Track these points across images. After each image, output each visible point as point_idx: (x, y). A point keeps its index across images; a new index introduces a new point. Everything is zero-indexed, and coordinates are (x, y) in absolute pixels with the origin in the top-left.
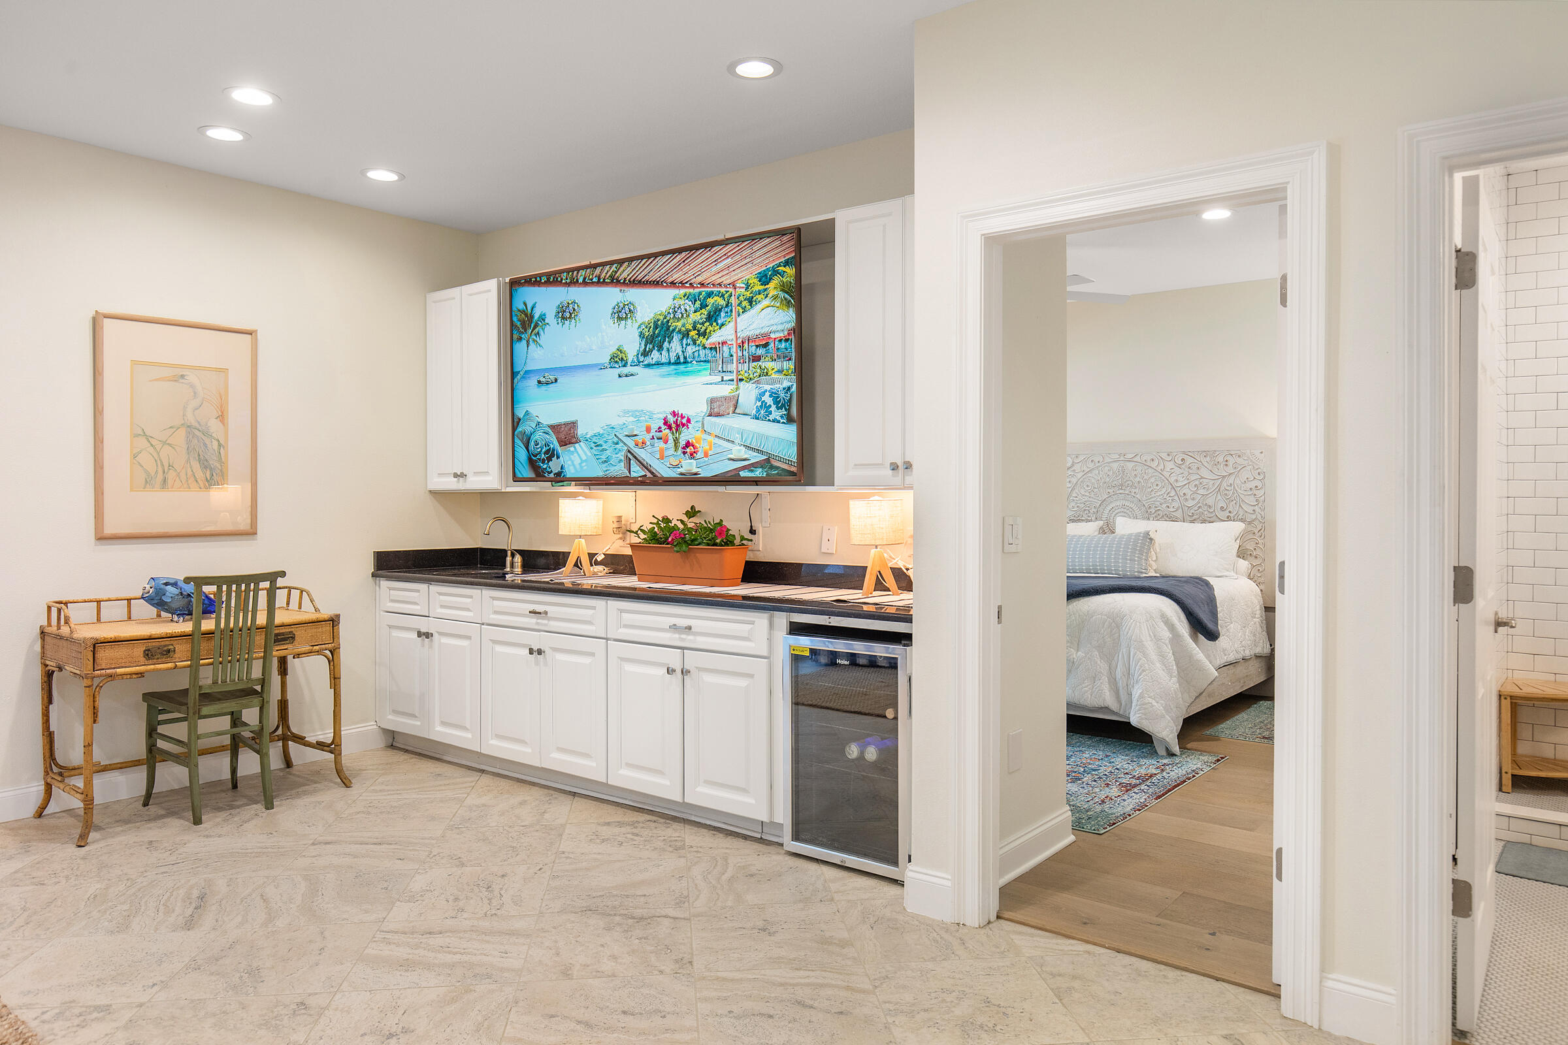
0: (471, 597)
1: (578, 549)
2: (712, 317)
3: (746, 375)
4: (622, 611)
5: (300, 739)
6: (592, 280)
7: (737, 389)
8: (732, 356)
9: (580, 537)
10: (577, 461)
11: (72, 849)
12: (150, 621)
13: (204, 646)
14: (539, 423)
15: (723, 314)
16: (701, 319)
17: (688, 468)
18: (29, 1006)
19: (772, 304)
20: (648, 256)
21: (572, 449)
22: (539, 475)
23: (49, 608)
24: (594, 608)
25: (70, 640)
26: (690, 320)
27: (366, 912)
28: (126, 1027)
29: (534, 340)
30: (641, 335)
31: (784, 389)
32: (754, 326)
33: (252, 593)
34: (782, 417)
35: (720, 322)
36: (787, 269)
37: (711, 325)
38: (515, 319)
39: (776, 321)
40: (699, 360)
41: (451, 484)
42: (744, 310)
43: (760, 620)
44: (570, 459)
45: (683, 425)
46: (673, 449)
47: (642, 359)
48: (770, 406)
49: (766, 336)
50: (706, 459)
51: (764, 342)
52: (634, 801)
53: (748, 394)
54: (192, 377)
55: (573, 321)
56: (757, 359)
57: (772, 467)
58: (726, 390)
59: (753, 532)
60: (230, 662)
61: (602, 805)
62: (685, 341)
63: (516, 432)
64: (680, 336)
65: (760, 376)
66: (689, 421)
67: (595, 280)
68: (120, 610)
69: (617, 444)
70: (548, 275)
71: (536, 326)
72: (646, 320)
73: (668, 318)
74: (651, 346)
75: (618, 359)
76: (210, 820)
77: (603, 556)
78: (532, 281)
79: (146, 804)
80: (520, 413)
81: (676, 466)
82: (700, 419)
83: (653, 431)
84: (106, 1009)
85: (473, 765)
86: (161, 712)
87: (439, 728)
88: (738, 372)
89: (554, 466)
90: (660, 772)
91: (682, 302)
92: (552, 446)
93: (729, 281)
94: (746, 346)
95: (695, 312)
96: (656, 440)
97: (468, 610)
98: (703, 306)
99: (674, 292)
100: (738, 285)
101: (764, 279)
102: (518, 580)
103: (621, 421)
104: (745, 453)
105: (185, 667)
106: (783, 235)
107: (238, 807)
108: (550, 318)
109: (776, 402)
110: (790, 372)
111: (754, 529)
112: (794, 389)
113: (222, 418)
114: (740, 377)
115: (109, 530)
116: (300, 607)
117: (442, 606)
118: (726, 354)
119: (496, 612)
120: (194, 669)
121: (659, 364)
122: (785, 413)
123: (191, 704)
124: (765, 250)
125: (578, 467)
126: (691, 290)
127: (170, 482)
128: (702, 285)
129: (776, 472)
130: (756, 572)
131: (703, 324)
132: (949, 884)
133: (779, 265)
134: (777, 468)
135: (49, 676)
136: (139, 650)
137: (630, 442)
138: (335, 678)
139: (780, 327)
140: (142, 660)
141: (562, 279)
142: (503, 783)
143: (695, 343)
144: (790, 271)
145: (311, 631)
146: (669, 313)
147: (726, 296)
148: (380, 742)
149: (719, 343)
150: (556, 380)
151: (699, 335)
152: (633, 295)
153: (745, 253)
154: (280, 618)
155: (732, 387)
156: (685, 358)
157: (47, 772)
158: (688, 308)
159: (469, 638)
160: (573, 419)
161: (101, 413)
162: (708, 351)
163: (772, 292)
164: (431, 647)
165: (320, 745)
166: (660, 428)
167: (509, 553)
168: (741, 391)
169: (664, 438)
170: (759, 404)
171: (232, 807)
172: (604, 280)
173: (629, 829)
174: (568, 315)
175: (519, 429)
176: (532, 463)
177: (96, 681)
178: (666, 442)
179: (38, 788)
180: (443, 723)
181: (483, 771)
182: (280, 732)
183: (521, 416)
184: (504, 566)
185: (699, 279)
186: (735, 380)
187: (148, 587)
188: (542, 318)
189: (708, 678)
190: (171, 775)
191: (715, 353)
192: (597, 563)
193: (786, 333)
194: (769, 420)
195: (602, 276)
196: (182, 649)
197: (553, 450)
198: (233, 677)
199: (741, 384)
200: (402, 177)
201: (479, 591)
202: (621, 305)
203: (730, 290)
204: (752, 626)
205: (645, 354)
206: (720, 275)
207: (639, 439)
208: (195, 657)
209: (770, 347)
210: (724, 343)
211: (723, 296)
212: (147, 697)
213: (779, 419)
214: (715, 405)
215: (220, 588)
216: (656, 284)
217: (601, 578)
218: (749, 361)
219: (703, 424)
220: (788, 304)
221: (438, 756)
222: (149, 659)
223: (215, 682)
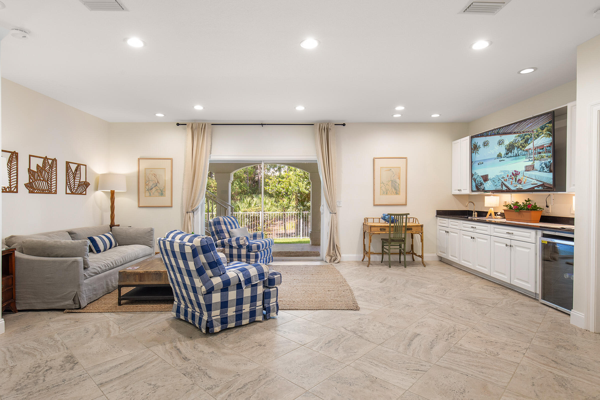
0: (458, 223)
1: (492, 211)
2: (526, 142)
3: (537, 158)
4: (495, 228)
5: (415, 254)
6: (492, 134)
7: (534, 163)
8: (532, 153)
9: (492, 207)
10: (488, 186)
11: (366, 267)
12: (384, 223)
13: (392, 229)
14: (478, 175)
15: (529, 140)
16: (523, 142)
17: (519, 187)
18: (352, 287)
19: (545, 136)
20: (508, 126)
21: (487, 182)
22: (478, 189)
23: (364, 219)
24: (487, 227)
25: (367, 225)
26: (520, 143)
27: (415, 288)
28: (365, 293)
29: (477, 152)
30: (506, 149)
31: (549, 162)
32: (539, 143)
33: (402, 219)
35: (529, 143)
36: (549, 125)
37: (526, 144)
38: (472, 147)
39: (546, 141)
40: (522, 155)
41: (457, 193)
42: (536, 138)
43: (533, 232)
44: (486, 185)
45: (518, 174)
46: (515, 182)
47: (506, 155)
48: (544, 167)
49: (543, 146)
50: (524, 184)
51: (542, 147)
52: (499, 283)
53: (537, 164)
54: (392, 170)
55: (487, 146)
56: (540, 153)
57: (545, 186)
58: (530, 163)
59: (547, 206)
60: (397, 233)
61: (489, 282)
62: (518, 150)
63: (472, 178)
64: (517, 148)
65: (541, 158)
66: (519, 173)
67: (493, 134)
68: (378, 220)
69: (499, 180)
70: (481, 134)
71: (478, 148)
72: (507, 144)
73: (513, 143)
74: (508, 152)
75: (499, 156)
76: (392, 267)
77: (500, 213)
78: (477, 136)
79: (382, 262)
80: (473, 173)
81: (516, 186)
82: (523, 172)
83: (509, 176)
84: (363, 290)
85: (459, 268)
86: (384, 243)
87: (450, 257)
88: (534, 157)
89: (482, 187)
90: (504, 274)
91: (517, 138)
92: (482, 182)
93: (531, 130)
94: (536, 149)
95: (521, 140)
96: (510, 179)
97: (457, 226)
98: (524, 138)
99: (515, 135)
100: (534, 131)
101: (542, 128)
102: (476, 219)
103: (500, 174)
104: (536, 182)
105: (388, 233)
106: (548, 114)
107: (399, 266)
108: (481, 146)
109: (546, 166)
110: (550, 156)
111: (548, 206)
112: (552, 161)
113: (399, 178)
114: (535, 159)
115: (376, 204)
116: (416, 223)
117: (451, 225)
118: (531, 152)
119: (464, 227)
120: (390, 234)
121: (511, 157)
122: (549, 169)
123: (389, 241)
124: (542, 119)
125: (488, 187)
126: (520, 134)
127: (388, 193)
128: (523, 132)
129: (546, 188)
130: (544, 219)
131: (523, 144)
132: (584, 317)
133: (547, 124)
134: (546, 186)
135: (364, 233)
136: (379, 229)
137: (503, 180)
138: (422, 240)
139: (547, 143)
140: (380, 231)
141: (484, 135)
142: (465, 273)
143: (521, 150)
144: (551, 125)
145: (416, 228)
146: (513, 141)
147: (530, 135)
148: (437, 259)
149: (528, 149)
150: (483, 163)
151: (522, 147)
152: (504, 137)
153: (536, 121)
154: (408, 224)
155: (532, 162)
156: (518, 154)
157: (364, 252)
158: (519, 139)
159: (457, 233)
160: (487, 174)
161: (375, 179)
162: (525, 152)
163: (544, 133)
164: (449, 235)
165: (419, 256)
166: (511, 175)
167: (474, 212)
168: (535, 163)
169: (512, 178)
170: (541, 167)
171: (398, 266)
172: (495, 134)
173: (493, 288)
174: (486, 144)
175: (473, 177)
176: (477, 187)
177: (371, 234)
178: (513, 180)
179: (362, 255)
180: (451, 256)
181: (461, 269)
182: (411, 252)
183: (474, 174)
184: (472, 215)
185: (522, 131)
186: (533, 160)
187: (382, 216)
188: (479, 147)
189: (518, 248)
190: (386, 257)
191: (527, 152)
192: (498, 215)
193: (549, 144)
194: (544, 172)
195: (495, 133)
196: (387, 229)
197: (482, 183)
198: (398, 236)
199: (535, 161)
200: (440, 115)
201: (460, 221)
202: (500, 140)
203: (532, 133)
204: (530, 234)
205: (507, 154)
206: (529, 129)
207: (505, 179)
208: (390, 231)
209: (544, 149)
210: (530, 149)
211: (529, 135)
212: (382, 239)
213: (547, 171)
214: (527, 168)
215: (395, 216)
216: (510, 133)
217: (499, 219)
218: (537, 154)
219: (523, 174)
220: (550, 135)
221: (451, 264)
222: (381, 231)
223: (394, 237)
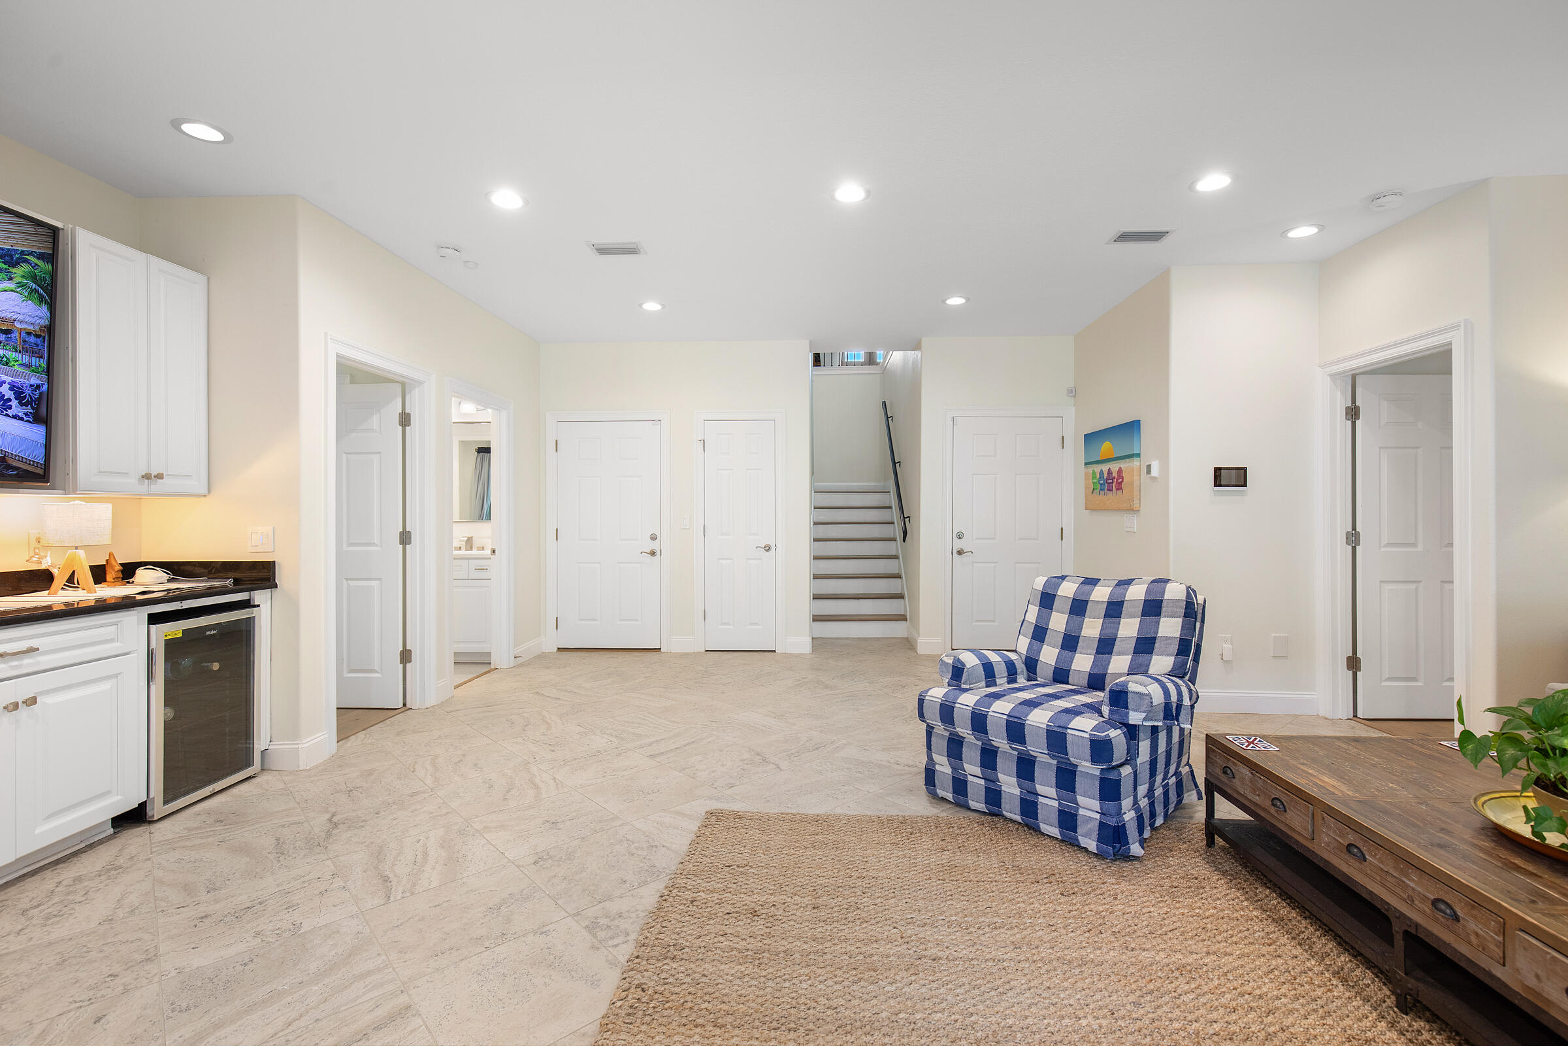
19: (18, 290)
31: (31, 386)
34: (26, 414)
39: (23, 311)
43: (129, 617)
48: (10, 400)
49: (9, 322)
101: (9, 259)
109: (19, 397)
110: (40, 370)
112: (45, 388)
122: (32, 411)
124: (11, 227)
129: (14, 473)
132: (326, 736)
133: (31, 254)
139: (29, 320)
144: (46, 266)
163: (18, 278)
193: (37, 328)
194: (7, 415)
209: (14, 335)
213: (21, 416)
220: (41, 299)
